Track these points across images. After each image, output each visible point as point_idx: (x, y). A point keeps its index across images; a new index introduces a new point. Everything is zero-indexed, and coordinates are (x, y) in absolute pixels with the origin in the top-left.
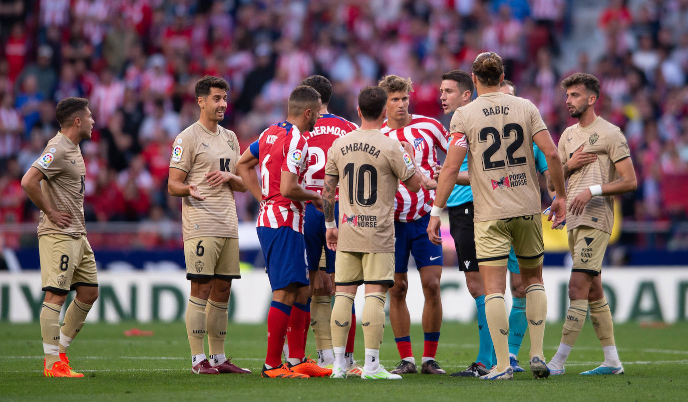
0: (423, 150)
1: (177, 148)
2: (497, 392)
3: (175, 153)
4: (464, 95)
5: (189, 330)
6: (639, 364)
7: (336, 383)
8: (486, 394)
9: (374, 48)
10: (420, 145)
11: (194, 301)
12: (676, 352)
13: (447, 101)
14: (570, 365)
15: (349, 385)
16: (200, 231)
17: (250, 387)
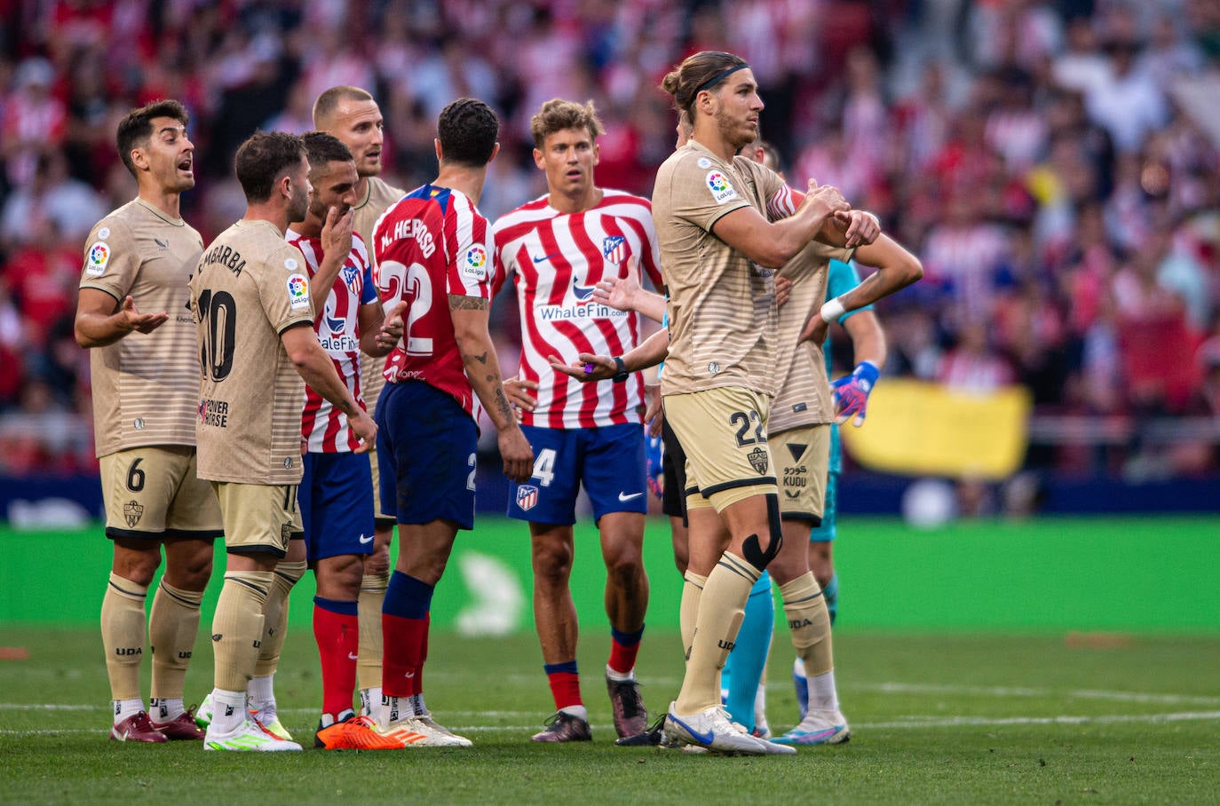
0: (620, 262)
1: (98, 248)
3: (94, 258)
5: (109, 648)
6: (1063, 723)
7: (418, 762)
8: (737, 786)
9: (501, 47)
10: (615, 251)
11: (118, 585)
12: (1143, 698)
15: (444, 765)
16: (147, 433)
17: (234, 769)
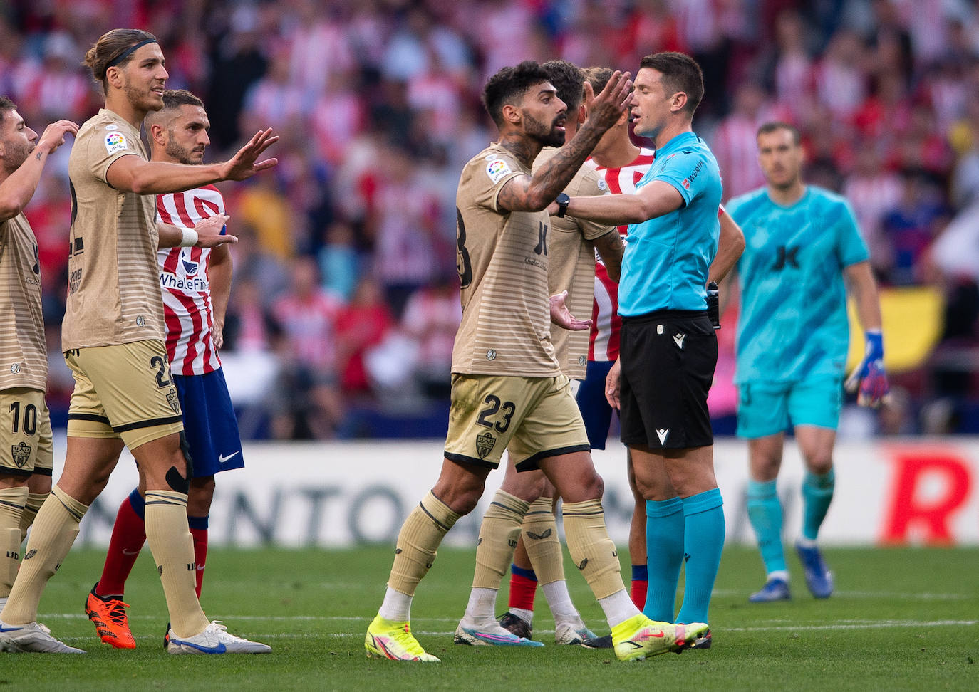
2: (716, 680)
4: (672, 101)
13: (639, 108)
14: (853, 627)
